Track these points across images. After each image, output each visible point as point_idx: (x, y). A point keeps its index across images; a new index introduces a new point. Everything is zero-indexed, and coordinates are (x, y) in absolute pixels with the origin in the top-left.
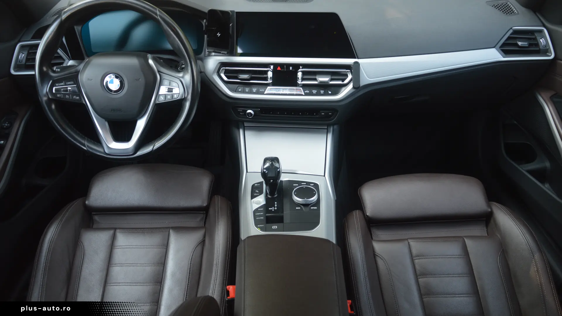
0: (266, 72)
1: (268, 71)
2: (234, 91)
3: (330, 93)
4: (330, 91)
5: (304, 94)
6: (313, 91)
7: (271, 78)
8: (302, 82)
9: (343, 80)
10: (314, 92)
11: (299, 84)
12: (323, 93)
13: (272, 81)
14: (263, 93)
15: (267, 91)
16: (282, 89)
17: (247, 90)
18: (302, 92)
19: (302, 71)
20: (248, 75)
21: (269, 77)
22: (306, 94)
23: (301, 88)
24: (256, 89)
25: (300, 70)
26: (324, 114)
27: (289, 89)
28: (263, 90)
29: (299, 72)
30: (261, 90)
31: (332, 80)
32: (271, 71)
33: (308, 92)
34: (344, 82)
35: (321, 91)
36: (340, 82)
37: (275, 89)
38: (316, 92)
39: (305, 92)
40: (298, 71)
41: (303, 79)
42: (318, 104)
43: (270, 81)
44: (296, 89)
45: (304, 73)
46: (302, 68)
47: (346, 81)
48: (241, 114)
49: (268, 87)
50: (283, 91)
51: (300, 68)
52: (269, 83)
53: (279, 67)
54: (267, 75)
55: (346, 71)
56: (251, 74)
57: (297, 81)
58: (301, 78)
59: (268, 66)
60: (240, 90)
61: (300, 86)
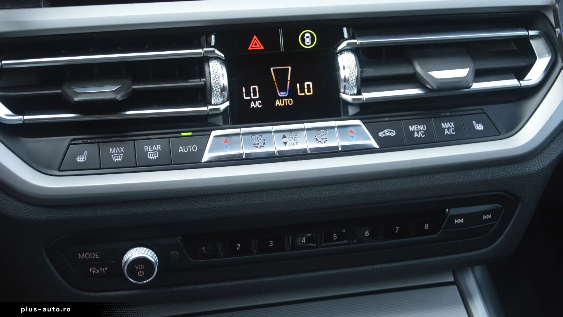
0: (198, 66)
1: (206, 59)
2: (49, 167)
3: (480, 127)
4: (477, 123)
5: (376, 146)
6: (412, 128)
7: (223, 89)
8: (359, 93)
9: (521, 74)
10: (417, 129)
11: (346, 103)
12: (451, 132)
13: (227, 104)
14: (193, 162)
15: (211, 151)
16: (282, 134)
17: (117, 153)
18: (369, 139)
19: (355, 50)
20: (118, 84)
21: (216, 90)
22: (386, 145)
23: (358, 122)
24: (159, 147)
25: (343, 45)
26: (462, 221)
27: (308, 129)
28: (193, 148)
29: (341, 52)
30: (181, 149)
31: (480, 75)
32: (217, 58)
33: (393, 134)
34: (526, 78)
35: (444, 125)
36: (513, 83)
37: (249, 137)
38: (425, 132)
39: (381, 134)
40: (339, 48)
41: (365, 83)
42: (425, 181)
43: (219, 103)
44: (339, 127)
45: (365, 55)
46: (351, 37)
47: (533, 77)
48: (94, 270)
49: (214, 133)
50: (285, 140)
51: (346, 36)
52: (215, 114)
53: (255, 37)
54: (202, 80)
55: (524, 33)
56: (128, 82)
57: (339, 92)
58: (357, 79)
59: (203, 38)
60: (81, 159)
61: (352, 111)
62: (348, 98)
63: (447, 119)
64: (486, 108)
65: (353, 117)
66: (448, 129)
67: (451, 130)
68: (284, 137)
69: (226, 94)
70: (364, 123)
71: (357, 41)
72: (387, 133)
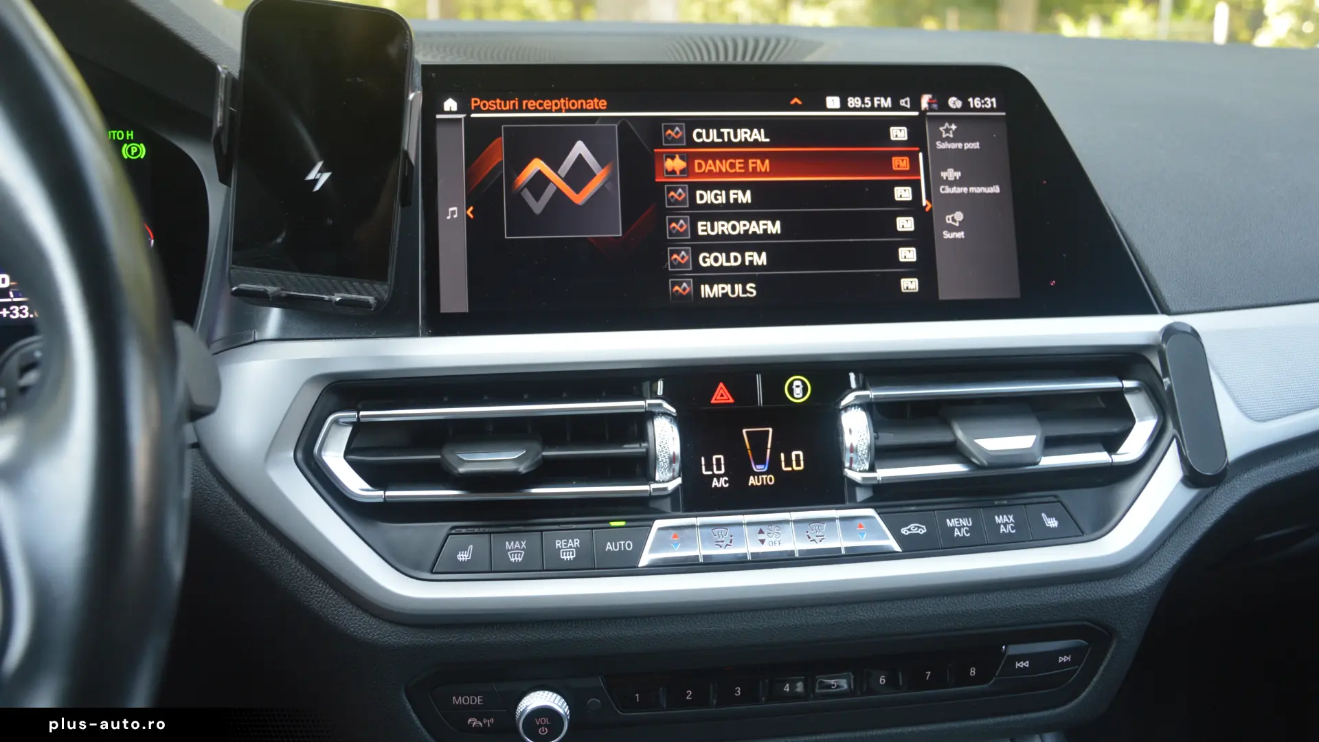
0: (637, 425)
1: (649, 415)
2: (418, 566)
3: (1052, 523)
4: (1049, 516)
5: (897, 548)
6: (952, 523)
7: (673, 460)
8: (872, 469)
9: (1112, 443)
10: (960, 525)
11: (853, 484)
12: (1009, 529)
13: (679, 481)
14: (627, 566)
15: (652, 550)
16: (757, 528)
17: (516, 550)
18: (887, 538)
19: (868, 406)
20: (523, 449)
21: (663, 460)
22: (913, 548)
23: (870, 512)
24: (577, 543)
25: (849, 398)
26: (1027, 664)
27: (796, 522)
28: (627, 545)
29: (846, 408)
30: (609, 547)
31: (1052, 444)
32: (666, 414)
33: (923, 530)
34: (1121, 450)
35: (999, 519)
36: (1099, 457)
37: (709, 530)
38: (971, 530)
39: (904, 531)
40: (844, 403)
41: (881, 454)
42: (971, 604)
43: (667, 480)
44: (842, 519)
45: (881, 414)
46: (859, 388)
47: (1132, 449)
48: (474, 722)
49: (659, 524)
50: (762, 537)
51: (853, 385)
52: (660, 496)
53: (721, 385)
54: (644, 445)
55: (1115, 384)
56: (536, 446)
57: (842, 466)
58: (870, 448)
59: (646, 385)
60: (463, 557)
61: (861, 495)
62: (856, 476)
63: (1003, 509)
64: (1061, 494)
65: (865, 504)
66: (1005, 525)
67: (1009, 527)
68: (761, 532)
69: (677, 466)
70: (879, 514)
71: (871, 394)
72: (915, 529)
